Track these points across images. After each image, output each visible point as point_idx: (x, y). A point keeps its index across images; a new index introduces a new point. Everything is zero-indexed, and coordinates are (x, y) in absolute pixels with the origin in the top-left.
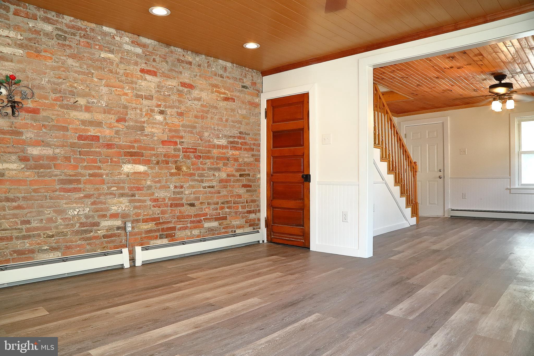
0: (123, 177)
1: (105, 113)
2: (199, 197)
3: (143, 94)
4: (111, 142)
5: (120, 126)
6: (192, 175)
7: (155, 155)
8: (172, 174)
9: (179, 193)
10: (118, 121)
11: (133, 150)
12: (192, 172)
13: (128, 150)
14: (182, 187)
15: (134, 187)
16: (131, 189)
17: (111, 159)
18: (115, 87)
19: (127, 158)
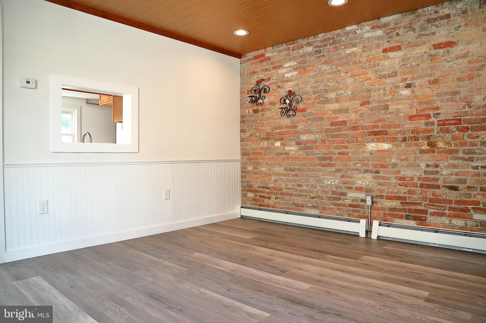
0: (367, 155)
1: (350, 100)
2: (466, 180)
3: (386, 73)
4: (356, 125)
5: (364, 109)
6: (451, 152)
7: (401, 131)
8: (422, 152)
9: (432, 173)
10: (361, 105)
11: (377, 130)
12: (453, 147)
13: (372, 130)
14: (437, 166)
15: (378, 165)
16: (375, 166)
17: (357, 139)
18: (358, 76)
19: (371, 137)
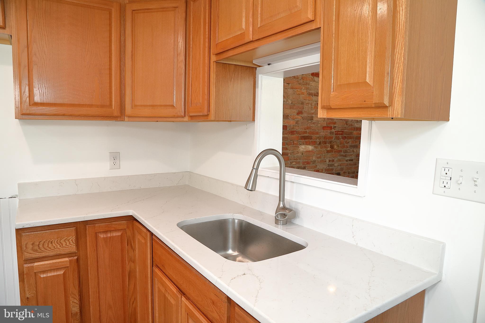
0: (300, 154)
1: (290, 108)
2: (343, 168)
3: (313, 92)
4: (293, 130)
5: (299, 117)
6: (340, 151)
7: (319, 137)
8: (328, 152)
9: (331, 165)
10: (298, 114)
11: (306, 135)
12: (340, 149)
13: (303, 135)
14: (333, 161)
15: (305, 162)
16: (304, 163)
17: (293, 142)
18: (297, 89)
19: (302, 141)
